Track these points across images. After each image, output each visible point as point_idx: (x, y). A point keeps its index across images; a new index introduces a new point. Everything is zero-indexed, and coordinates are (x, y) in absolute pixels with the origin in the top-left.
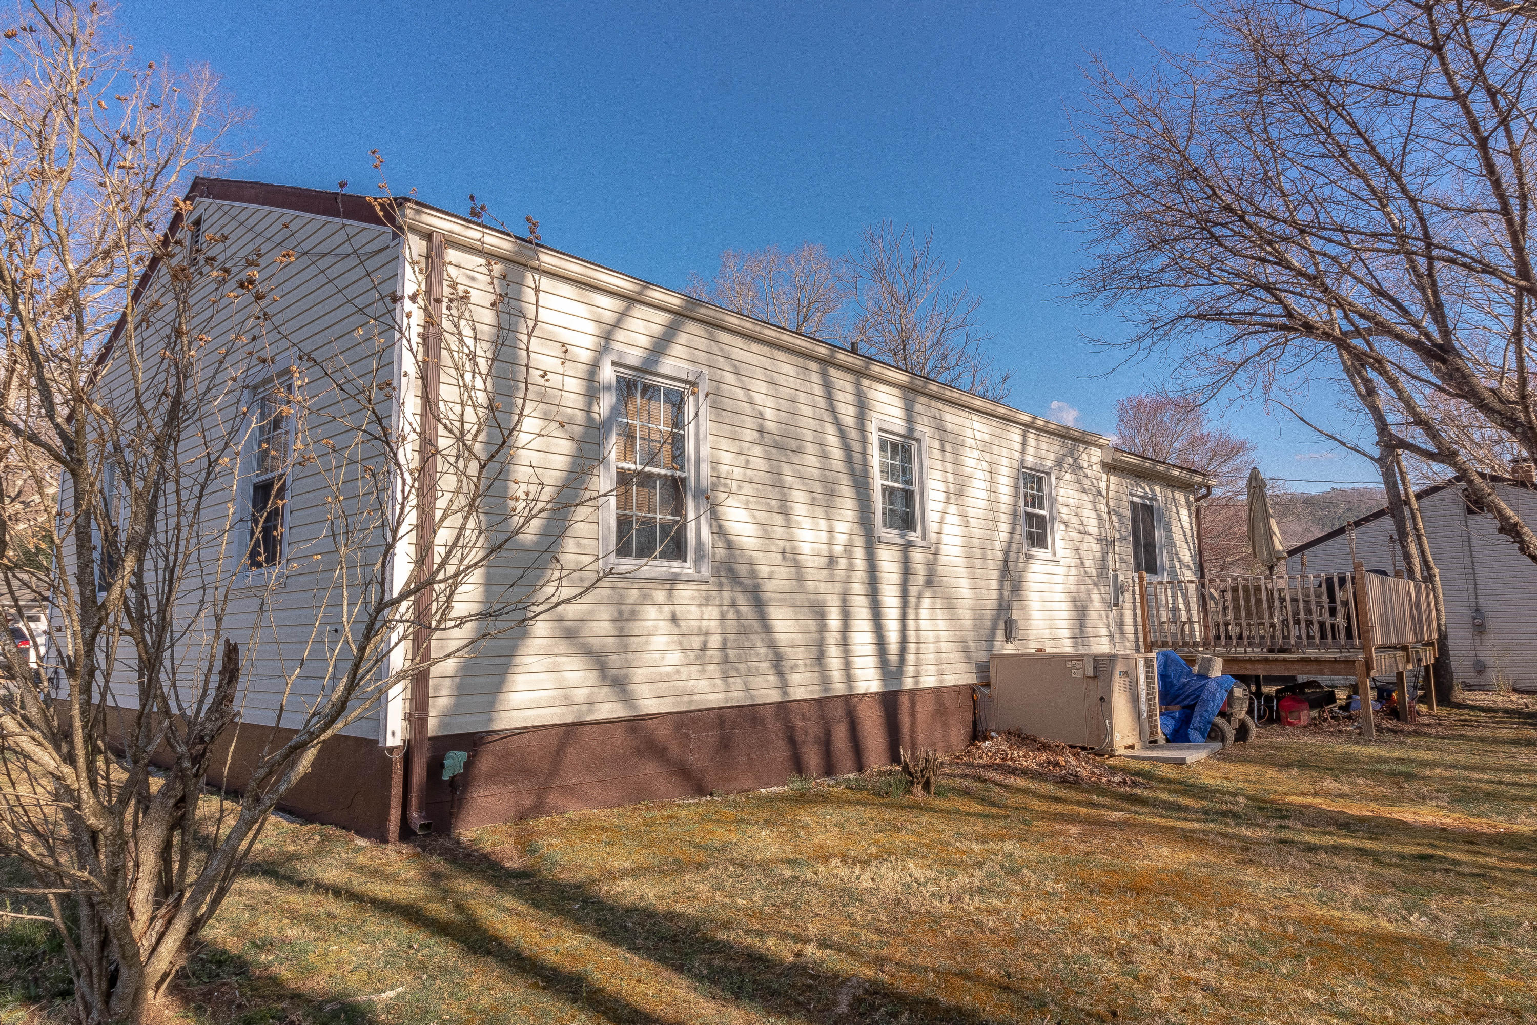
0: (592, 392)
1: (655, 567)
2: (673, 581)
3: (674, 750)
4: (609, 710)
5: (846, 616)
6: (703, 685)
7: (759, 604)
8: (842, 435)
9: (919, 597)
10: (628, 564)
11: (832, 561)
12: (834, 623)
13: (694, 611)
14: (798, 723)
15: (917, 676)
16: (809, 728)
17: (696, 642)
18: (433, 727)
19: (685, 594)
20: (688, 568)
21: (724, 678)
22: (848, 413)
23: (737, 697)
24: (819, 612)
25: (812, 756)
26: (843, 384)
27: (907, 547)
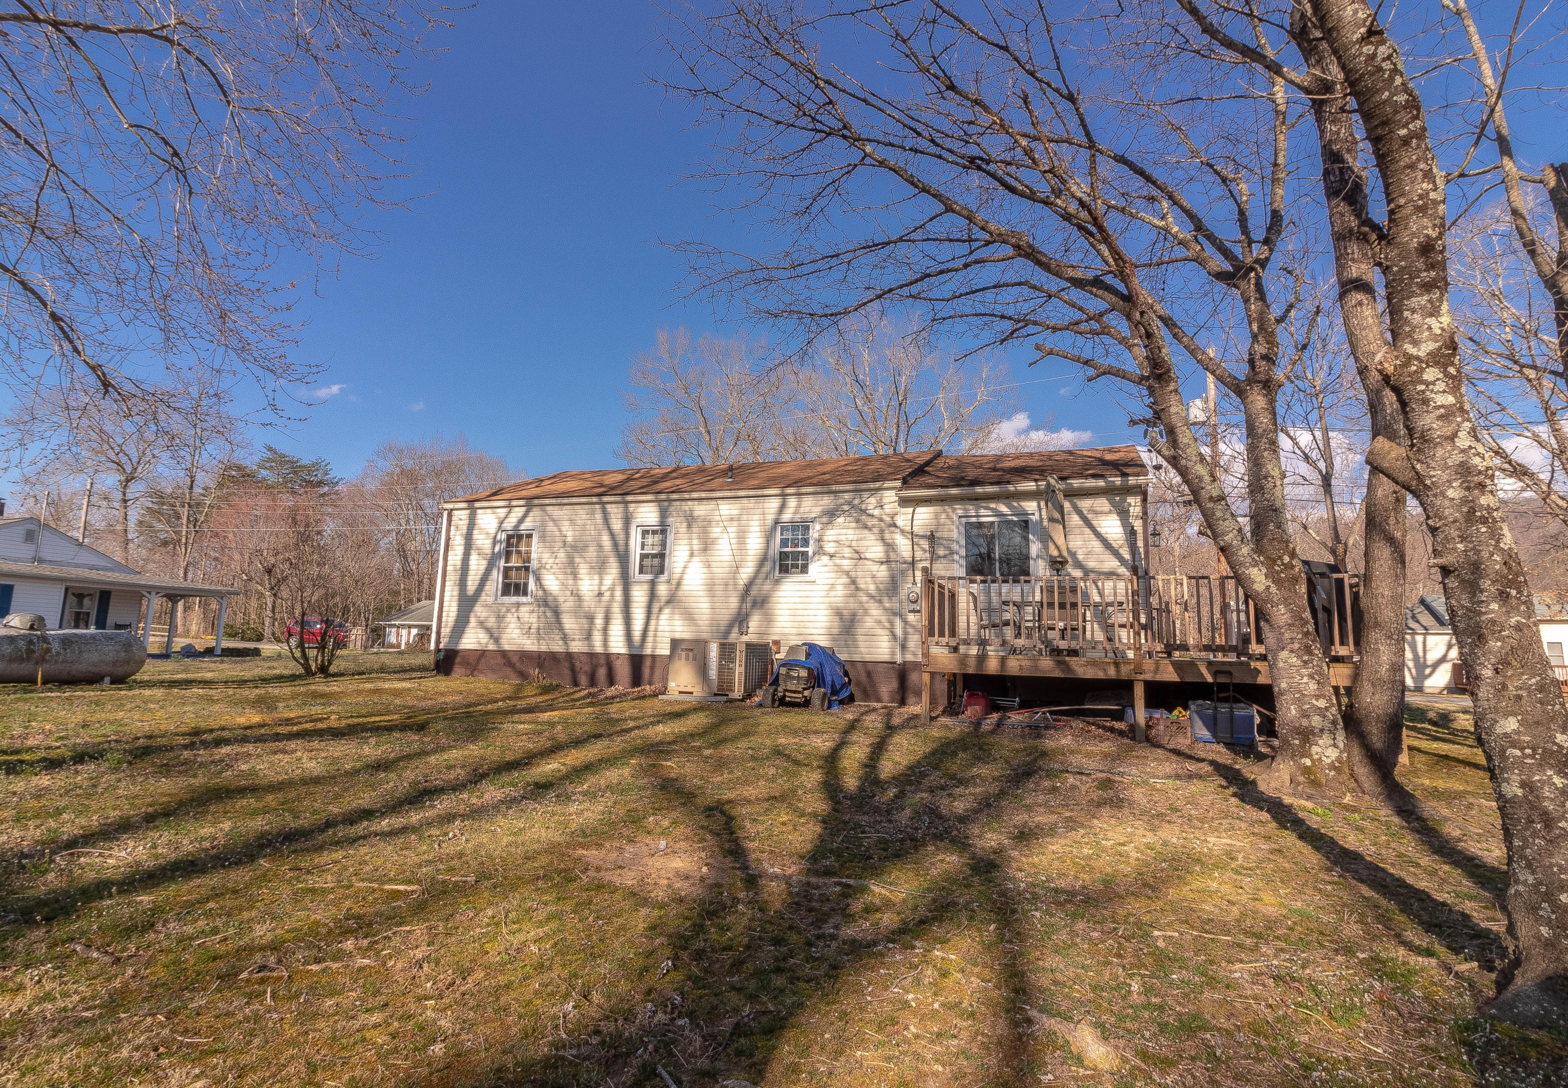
0: (495, 542)
1: (514, 599)
2: (518, 605)
3: (518, 665)
4: (492, 647)
5: (607, 619)
6: (529, 642)
7: (557, 613)
8: (612, 535)
9: (661, 610)
10: (507, 599)
11: (600, 594)
12: (599, 622)
13: (527, 615)
14: (578, 664)
15: (654, 648)
16: (584, 666)
17: (527, 626)
18: (442, 646)
19: (523, 609)
20: (523, 599)
21: (539, 640)
22: (617, 525)
23: (544, 648)
24: (591, 618)
25: (583, 680)
26: (615, 511)
27: (653, 584)
